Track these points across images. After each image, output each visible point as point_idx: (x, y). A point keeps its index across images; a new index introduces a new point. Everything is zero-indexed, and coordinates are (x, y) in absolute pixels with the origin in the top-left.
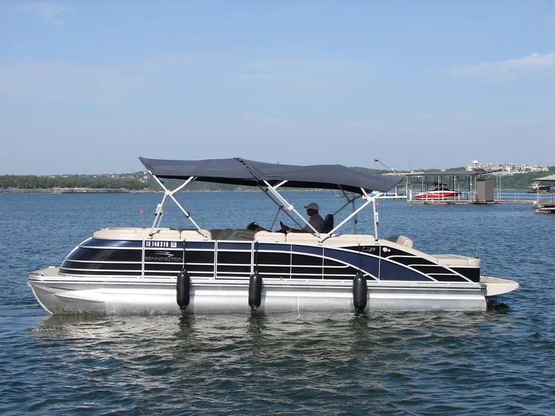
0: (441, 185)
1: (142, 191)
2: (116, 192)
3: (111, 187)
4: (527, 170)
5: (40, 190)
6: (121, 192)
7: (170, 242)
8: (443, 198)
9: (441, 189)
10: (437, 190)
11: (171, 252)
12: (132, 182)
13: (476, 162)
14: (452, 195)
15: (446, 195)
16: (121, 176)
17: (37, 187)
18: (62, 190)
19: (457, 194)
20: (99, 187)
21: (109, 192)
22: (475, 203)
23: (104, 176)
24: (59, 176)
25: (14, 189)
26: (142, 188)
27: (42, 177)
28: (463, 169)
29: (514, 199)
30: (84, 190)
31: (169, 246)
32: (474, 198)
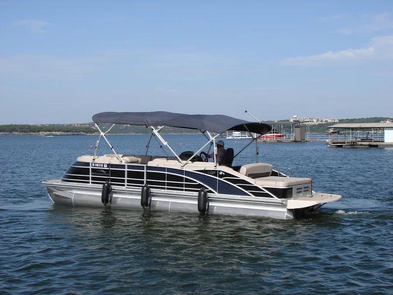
0: (273, 130)
1: (93, 134)
2: (78, 135)
3: (75, 132)
4: (326, 121)
5: (32, 133)
6: (81, 135)
7: (103, 164)
8: (275, 138)
9: (273, 133)
10: (271, 133)
11: (105, 170)
12: (87, 128)
13: (295, 116)
14: (280, 136)
15: (277, 136)
16: (81, 125)
17: (30, 132)
18: (45, 133)
19: (283, 136)
20: (68, 131)
21: (74, 135)
22: (294, 141)
23: (71, 125)
24: (43, 125)
25: (16, 133)
26: (94, 132)
27: (33, 126)
28: (288, 121)
29: (317, 138)
30: (58, 133)
31: (103, 167)
32: (294, 138)
